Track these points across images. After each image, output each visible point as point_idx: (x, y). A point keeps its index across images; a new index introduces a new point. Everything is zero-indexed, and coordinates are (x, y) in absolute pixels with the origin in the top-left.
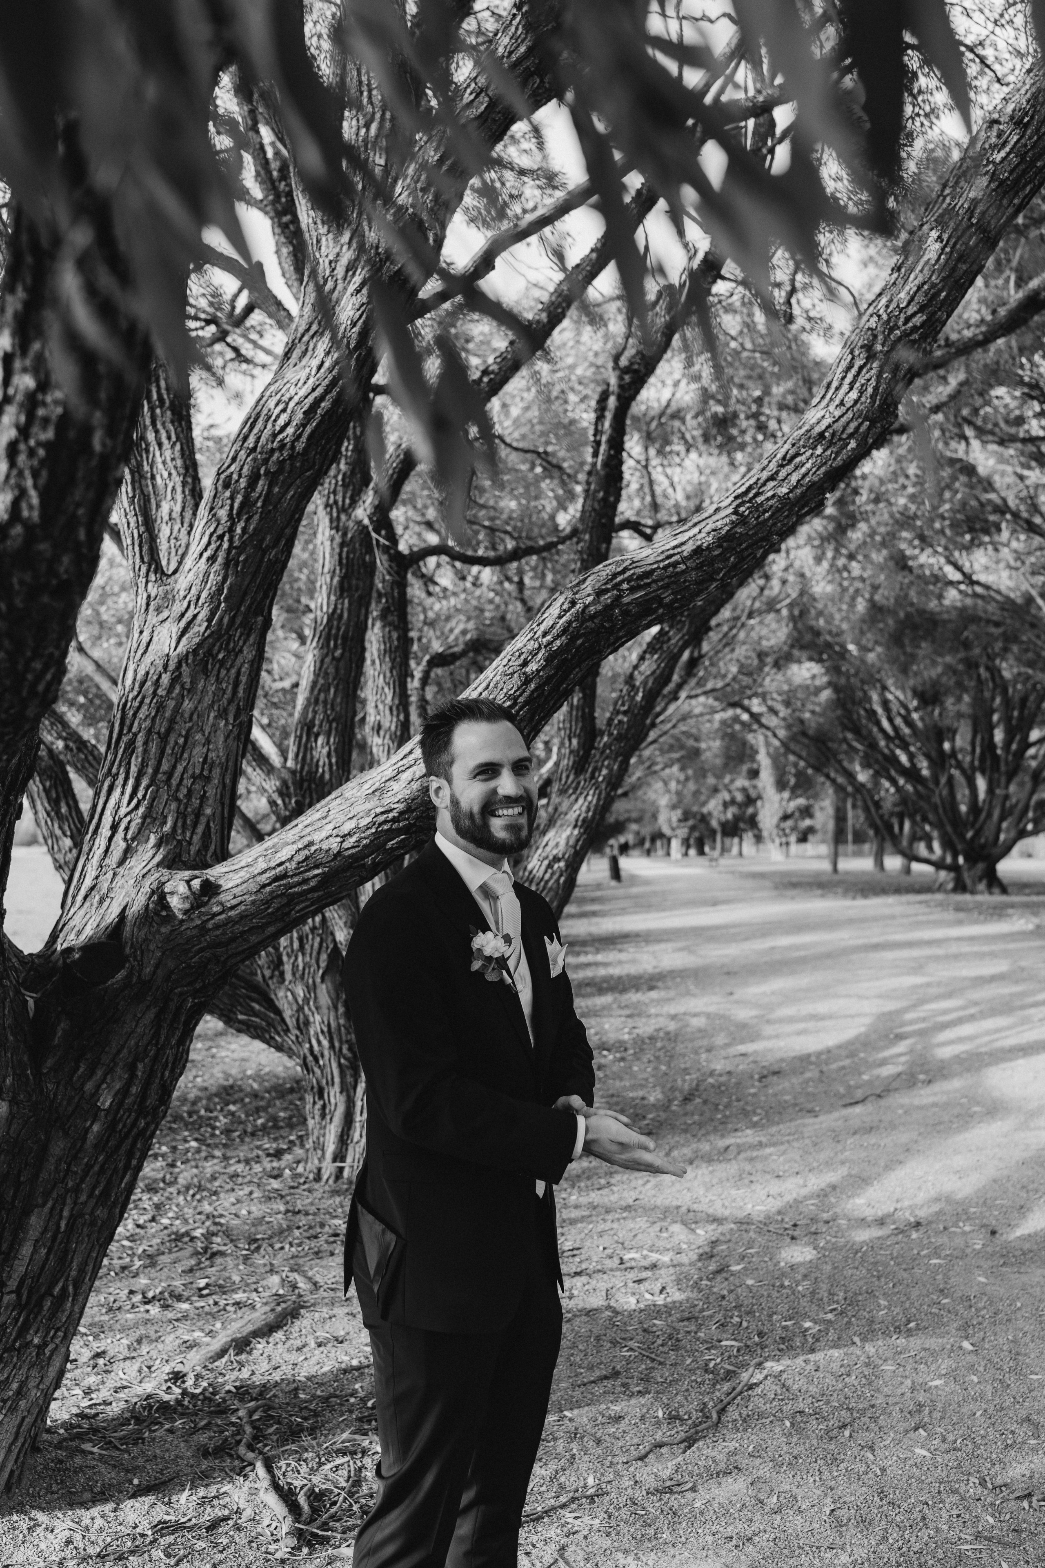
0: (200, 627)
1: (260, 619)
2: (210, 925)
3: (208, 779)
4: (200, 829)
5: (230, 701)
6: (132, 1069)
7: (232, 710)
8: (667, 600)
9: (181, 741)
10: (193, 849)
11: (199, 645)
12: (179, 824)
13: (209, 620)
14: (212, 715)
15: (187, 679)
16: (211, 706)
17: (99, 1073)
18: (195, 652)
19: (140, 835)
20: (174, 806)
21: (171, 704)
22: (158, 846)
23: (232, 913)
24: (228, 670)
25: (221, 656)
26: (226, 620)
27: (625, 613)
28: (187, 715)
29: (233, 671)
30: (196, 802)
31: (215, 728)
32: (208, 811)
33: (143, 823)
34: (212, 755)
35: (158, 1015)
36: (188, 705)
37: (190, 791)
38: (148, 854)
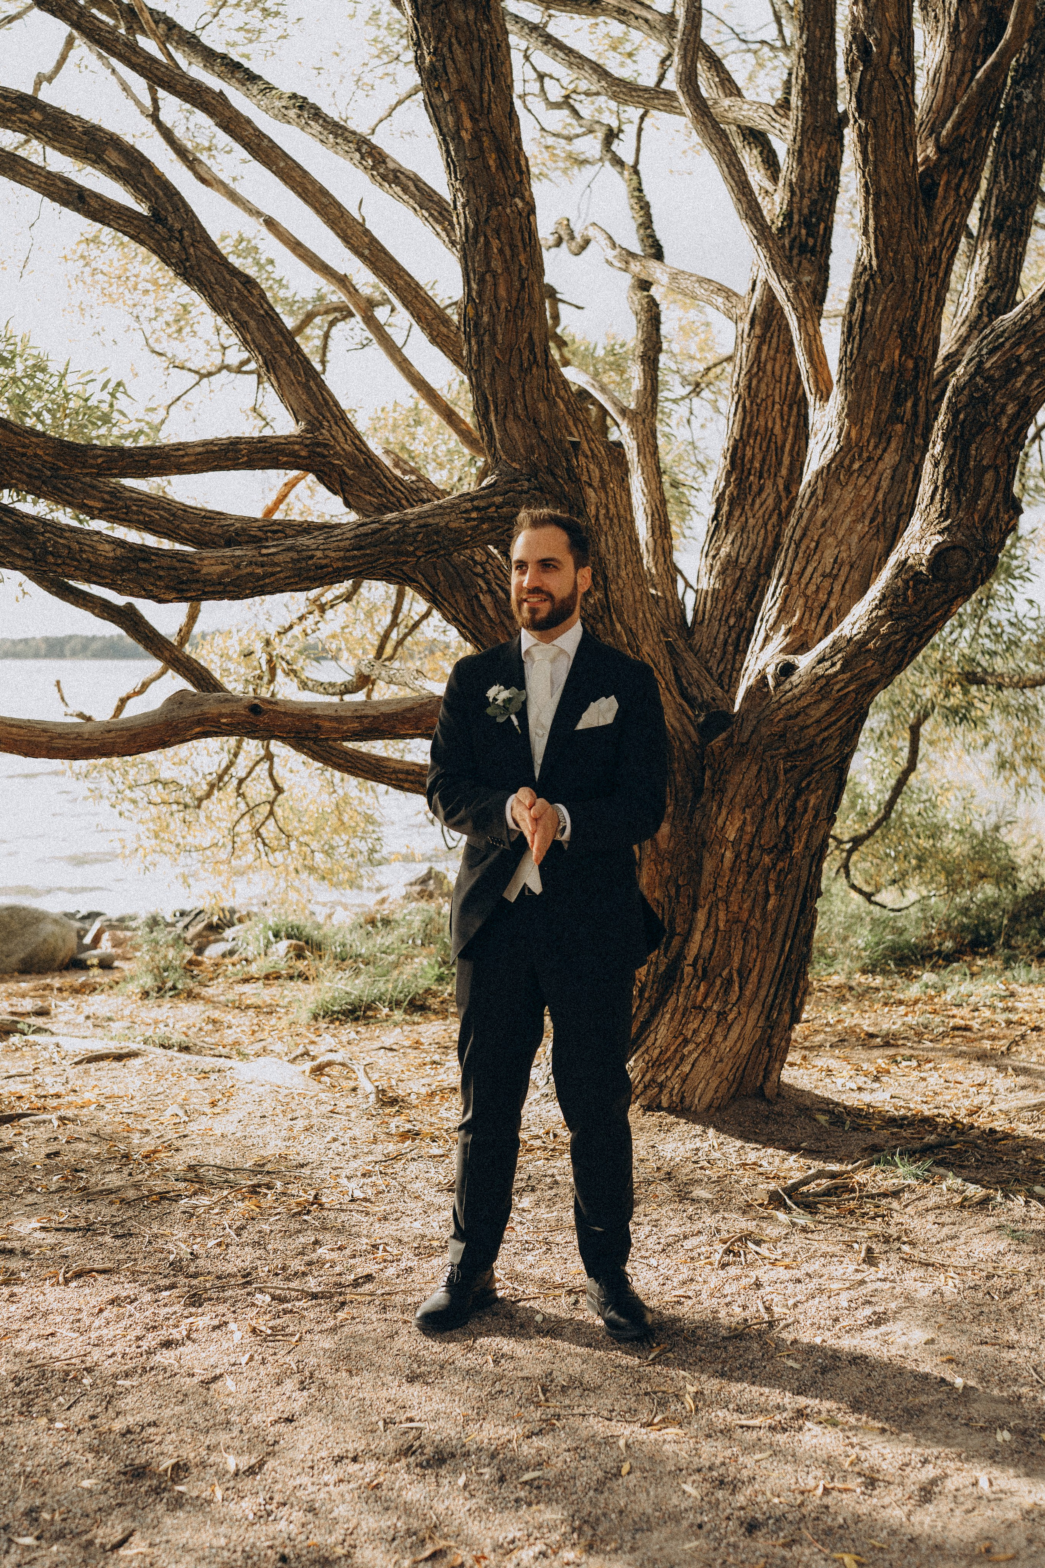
0: (833, 446)
1: (899, 427)
2: (783, 701)
5: (870, 505)
6: (743, 811)
7: (870, 513)
9: (813, 545)
11: (832, 460)
12: (807, 616)
13: (839, 437)
14: (848, 519)
15: (820, 492)
16: (846, 513)
17: (724, 812)
18: (829, 465)
19: (775, 627)
20: (801, 602)
21: (806, 514)
22: (786, 635)
23: (796, 691)
24: (868, 478)
25: (856, 466)
28: (819, 524)
29: (875, 478)
30: (823, 597)
31: (850, 530)
32: (833, 604)
33: (778, 617)
34: (844, 555)
35: (759, 772)
36: (822, 513)
37: (818, 588)
38: (779, 640)
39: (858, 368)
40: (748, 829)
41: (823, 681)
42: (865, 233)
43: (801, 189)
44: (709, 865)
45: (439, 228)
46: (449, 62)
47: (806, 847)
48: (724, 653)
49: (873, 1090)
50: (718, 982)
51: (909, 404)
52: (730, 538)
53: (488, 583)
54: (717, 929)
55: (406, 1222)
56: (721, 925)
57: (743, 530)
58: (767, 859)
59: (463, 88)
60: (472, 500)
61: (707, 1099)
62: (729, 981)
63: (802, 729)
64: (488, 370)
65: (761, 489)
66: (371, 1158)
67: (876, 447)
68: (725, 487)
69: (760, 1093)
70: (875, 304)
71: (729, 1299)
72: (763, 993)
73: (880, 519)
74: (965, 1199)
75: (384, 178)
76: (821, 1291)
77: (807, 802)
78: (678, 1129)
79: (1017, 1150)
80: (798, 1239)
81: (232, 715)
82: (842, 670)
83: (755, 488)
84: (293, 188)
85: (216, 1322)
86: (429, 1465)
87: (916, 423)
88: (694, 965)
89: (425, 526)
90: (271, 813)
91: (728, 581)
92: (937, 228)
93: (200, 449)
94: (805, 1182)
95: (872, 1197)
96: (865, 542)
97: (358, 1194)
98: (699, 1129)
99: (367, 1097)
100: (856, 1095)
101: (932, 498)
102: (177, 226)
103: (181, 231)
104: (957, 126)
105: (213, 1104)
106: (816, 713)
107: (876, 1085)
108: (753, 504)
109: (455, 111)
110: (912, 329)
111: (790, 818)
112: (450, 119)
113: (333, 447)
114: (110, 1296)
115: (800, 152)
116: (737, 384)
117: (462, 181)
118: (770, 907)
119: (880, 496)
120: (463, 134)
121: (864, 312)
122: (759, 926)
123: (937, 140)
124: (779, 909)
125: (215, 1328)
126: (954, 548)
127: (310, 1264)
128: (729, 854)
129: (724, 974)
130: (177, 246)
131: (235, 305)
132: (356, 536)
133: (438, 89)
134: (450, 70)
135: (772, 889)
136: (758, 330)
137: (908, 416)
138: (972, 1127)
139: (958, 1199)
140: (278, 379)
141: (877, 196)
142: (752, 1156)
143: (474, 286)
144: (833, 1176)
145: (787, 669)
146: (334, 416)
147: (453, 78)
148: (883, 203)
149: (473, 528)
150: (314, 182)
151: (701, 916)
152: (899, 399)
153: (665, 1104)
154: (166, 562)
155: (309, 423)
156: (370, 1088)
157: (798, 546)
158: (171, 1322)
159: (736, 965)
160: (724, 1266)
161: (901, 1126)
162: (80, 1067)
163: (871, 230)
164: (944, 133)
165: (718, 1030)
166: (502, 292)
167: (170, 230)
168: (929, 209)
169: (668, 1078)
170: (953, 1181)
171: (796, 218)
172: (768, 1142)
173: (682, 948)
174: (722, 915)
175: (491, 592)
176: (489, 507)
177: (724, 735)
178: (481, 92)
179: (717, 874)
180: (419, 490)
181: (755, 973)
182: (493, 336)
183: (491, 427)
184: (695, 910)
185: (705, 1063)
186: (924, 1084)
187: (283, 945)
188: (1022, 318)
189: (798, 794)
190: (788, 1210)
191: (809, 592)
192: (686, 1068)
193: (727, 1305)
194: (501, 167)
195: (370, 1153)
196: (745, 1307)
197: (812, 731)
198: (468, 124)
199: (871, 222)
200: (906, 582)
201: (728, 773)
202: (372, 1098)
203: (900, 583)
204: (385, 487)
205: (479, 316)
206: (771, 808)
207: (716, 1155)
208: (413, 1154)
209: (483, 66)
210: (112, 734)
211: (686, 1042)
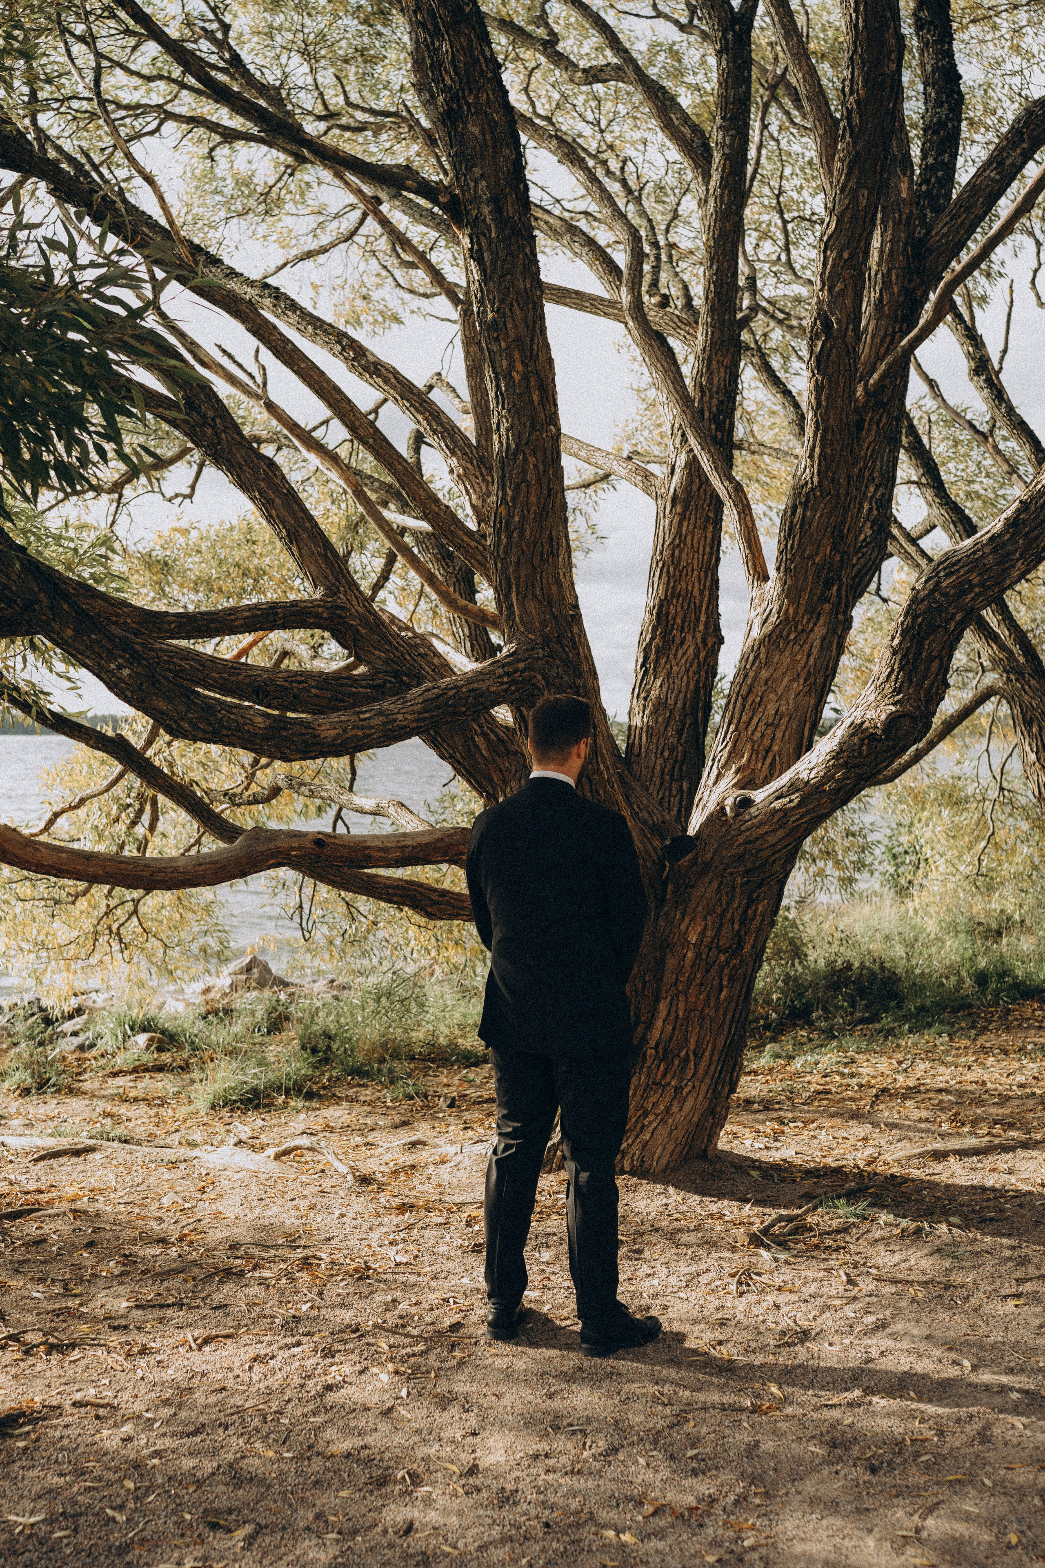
0: (773, 619)
1: (827, 607)
2: (744, 828)
3: (777, 726)
4: (768, 761)
5: (803, 668)
6: (705, 918)
7: (804, 674)
8: (975, 581)
10: (762, 776)
11: (773, 631)
12: (754, 757)
13: (779, 612)
14: (786, 680)
15: (763, 656)
16: (784, 674)
17: (687, 920)
19: (726, 766)
20: (749, 746)
21: (751, 674)
22: (737, 772)
23: (755, 821)
24: (802, 646)
25: (792, 637)
26: (791, 611)
27: (946, 595)
28: (762, 682)
29: (807, 647)
30: (766, 742)
31: (788, 688)
32: (776, 748)
33: (729, 757)
34: (783, 708)
35: (719, 886)
36: (764, 674)
37: (763, 735)
38: (730, 778)
39: (798, 559)
40: (709, 933)
41: (781, 814)
42: (811, 457)
43: (710, 390)
44: (671, 962)
45: (420, 418)
46: (509, 320)
47: (753, 947)
48: (662, 781)
49: (777, 1149)
50: (676, 1062)
51: (835, 588)
52: (658, 683)
53: (481, 727)
54: (677, 1017)
55: (454, 1279)
56: (681, 1013)
57: (669, 675)
58: (722, 958)
59: (518, 339)
60: (503, 666)
61: (664, 1161)
62: (687, 1060)
63: (758, 851)
64: (514, 559)
65: (682, 643)
66: (384, 1229)
67: (809, 621)
68: (652, 639)
69: (703, 1155)
70: (814, 510)
71: (761, 1318)
72: (712, 1068)
73: (812, 679)
74: (903, 1231)
75: (366, 369)
76: (829, 1307)
77: (755, 911)
78: (643, 1188)
79: (919, 1190)
80: (784, 1269)
81: (299, 848)
82: (799, 805)
83: (677, 641)
84: (310, 386)
85: (358, 1367)
86: (608, 1455)
87: (839, 604)
88: (656, 1047)
89: (473, 690)
90: (135, 911)
91: (660, 719)
92: (863, 453)
93: (246, 614)
94: (772, 1225)
95: (828, 1233)
96: (800, 698)
97: (399, 1259)
98: (659, 1188)
99: (345, 1177)
100: (765, 1152)
101: (889, 676)
102: (210, 414)
103: (213, 419)
104: (882, 378)
105: (202, 1190)
106: (772, 839)
107: (778, 1144)
108: (675, 655)
109: (510, 356)
110: (841, 531)
111: (742, 923)
112: (505, 363)
113: (349, 610)
114: (252, 1355)
115: (710, 360)
116: (661, 553)
117: (509, 411)
118: (722, 997)
119: (812, 661)
120: (514, 374)
121: (804, 515)
122: (712, 1013)
123: (866, 385)
124: (729, 998)
125: (361, 1372)
126: (903, 716)
127: (401, 1317)
128: (690, 955)
129: (683, 1054)
130: (209, 431)
131: (263, 485)
132: (425, 701)
133: (497, 339)
134: (510, 326)
135: (725, 983)
136: (679, 509)
137: (833, 599)
138: (876, 1174)
139: (897, 1231)
140: (299, 549)
141: (825, 431)
142: (714, 1208)
143: (509, 492)
144: (790, 1219)
145: (745, 803)
146: (348, 583)
147: (511, 332)
148: (829, 436)
149: (506, 690)
150: (329, 381)
151: (663, 1007)
152: (828, 585)
153: (627, 1169)
154: (296, 729)
155: (327, 588)
156: (343, 1169)
157: (745, 699)
158: (319, 1371)
159: (692, 1047)
160: (741, 1294)
161: (818, 1177)
162: (42, 1164)
163: (816, 455)
164: (871, 381)
165: (675, 1103)
166: (533, 499)
167: (204, 416)
168: (859, 439)
169: (629, 1146)
170: (884, 1217)
171: (707, 414)
172: (721, 1196)
173: (645, 1035)
174: (681, 1006)
175: (484, 735)
176: (515, 671)
177: (690, 856)
178: (532, 343)
179: (680, 970)
180: (416, 646)
181: (707, 1053)
182: (522, 533)
183: (511, 606)
184: (657, 1001)
185: (662, 1132)
186: (816, 1141)
187: (142, 1039)
188: (974, 553)
189: (751, 901)
190: (768, 1248)
191: (755, 738)
192: (647, 1137)
193: (763, 1321)
194: (541, 402)
195: (380, 1225)
196: (777, 1323)
197: (766, 853)
198: (519, 366)
199: (817, 450)
200: (862, 740)
201: (692, 887)
202: (350, 1177)
203: (856, 740)
204: (391, 644)
205: (510, 516)
206: (729, 916)
207: (684, 1208)
208: (421, 1224)
209: (534, 322)
210: (202, 868)
211: (646, 1114)
